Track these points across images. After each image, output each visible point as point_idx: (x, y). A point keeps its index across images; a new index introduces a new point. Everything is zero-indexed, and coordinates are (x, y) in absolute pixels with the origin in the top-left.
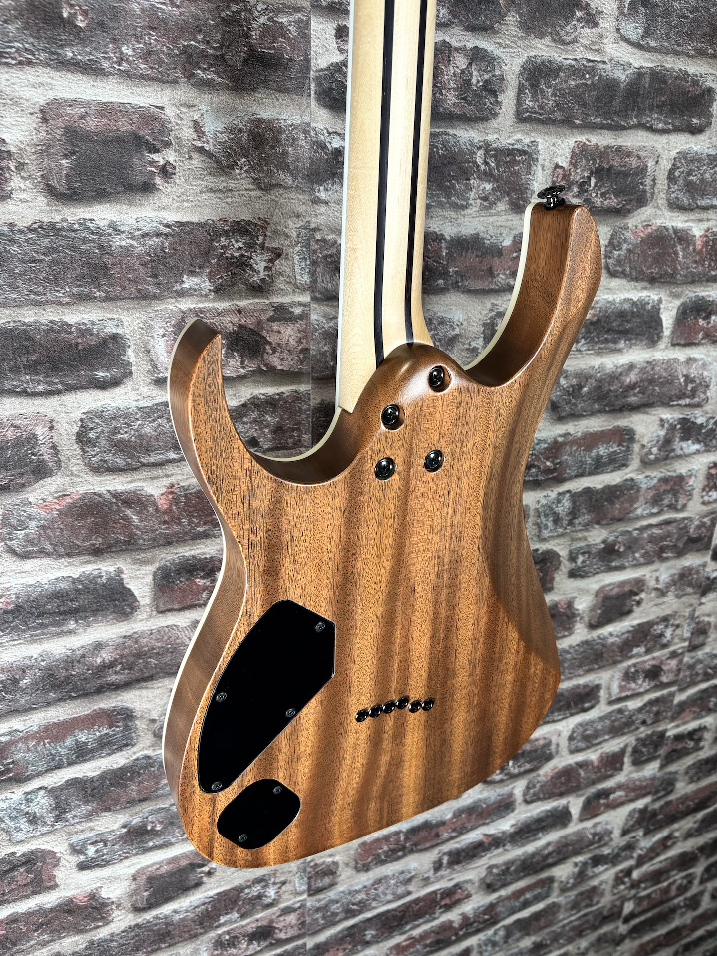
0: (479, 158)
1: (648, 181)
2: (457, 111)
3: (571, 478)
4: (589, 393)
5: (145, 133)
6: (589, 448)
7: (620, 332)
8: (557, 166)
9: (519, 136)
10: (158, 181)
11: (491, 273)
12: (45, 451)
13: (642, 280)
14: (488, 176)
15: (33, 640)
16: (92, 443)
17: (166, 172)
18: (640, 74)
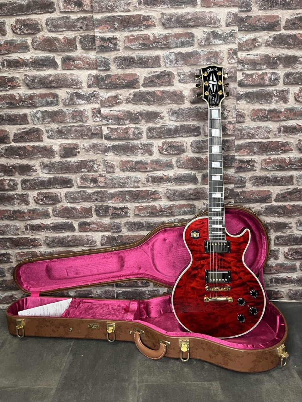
0: (140, 146)
1: (185, 147)
2: (133, 138)
3: (177, 215)
4: (178, 195)
5: (75, 147)
6: (181, 208)
7: (185, 181)
8: (159, 146)
9: (148, 141)
10: (77, 154)
11: (146, 168)
12: (59, 198)
13: (189, 169)
14: (142, 149)
15: (57, 233)
16: (67, 197)
17: (79, 152)
18: (177, 126)
